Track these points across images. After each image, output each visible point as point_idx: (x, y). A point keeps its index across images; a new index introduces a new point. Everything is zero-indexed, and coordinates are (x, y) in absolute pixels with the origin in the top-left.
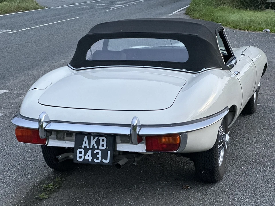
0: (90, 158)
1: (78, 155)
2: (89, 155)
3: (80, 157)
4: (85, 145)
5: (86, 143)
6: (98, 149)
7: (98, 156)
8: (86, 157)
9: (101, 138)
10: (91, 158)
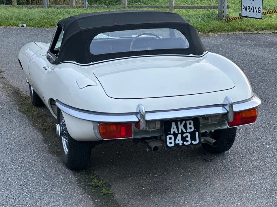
0: (180, 143)
1: (169, 141)
2: (179, 140)
3: (171, 143)
4: (174, 130)
5: (174, 129)
6: (187, 132)
7: (187, 139)
8: (177, 142)
9: (188, 122)
10: (182, 142)
